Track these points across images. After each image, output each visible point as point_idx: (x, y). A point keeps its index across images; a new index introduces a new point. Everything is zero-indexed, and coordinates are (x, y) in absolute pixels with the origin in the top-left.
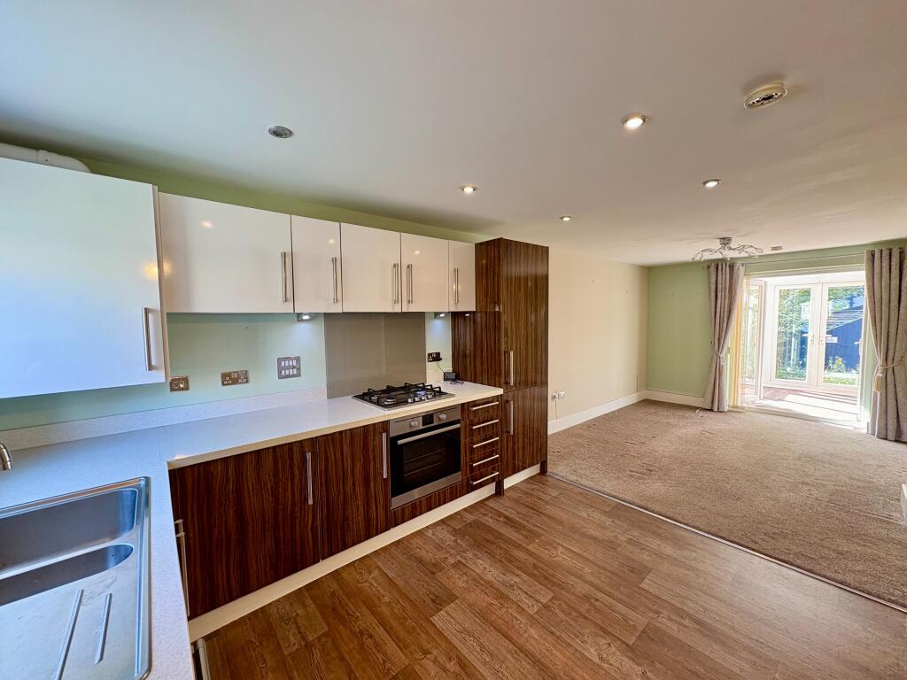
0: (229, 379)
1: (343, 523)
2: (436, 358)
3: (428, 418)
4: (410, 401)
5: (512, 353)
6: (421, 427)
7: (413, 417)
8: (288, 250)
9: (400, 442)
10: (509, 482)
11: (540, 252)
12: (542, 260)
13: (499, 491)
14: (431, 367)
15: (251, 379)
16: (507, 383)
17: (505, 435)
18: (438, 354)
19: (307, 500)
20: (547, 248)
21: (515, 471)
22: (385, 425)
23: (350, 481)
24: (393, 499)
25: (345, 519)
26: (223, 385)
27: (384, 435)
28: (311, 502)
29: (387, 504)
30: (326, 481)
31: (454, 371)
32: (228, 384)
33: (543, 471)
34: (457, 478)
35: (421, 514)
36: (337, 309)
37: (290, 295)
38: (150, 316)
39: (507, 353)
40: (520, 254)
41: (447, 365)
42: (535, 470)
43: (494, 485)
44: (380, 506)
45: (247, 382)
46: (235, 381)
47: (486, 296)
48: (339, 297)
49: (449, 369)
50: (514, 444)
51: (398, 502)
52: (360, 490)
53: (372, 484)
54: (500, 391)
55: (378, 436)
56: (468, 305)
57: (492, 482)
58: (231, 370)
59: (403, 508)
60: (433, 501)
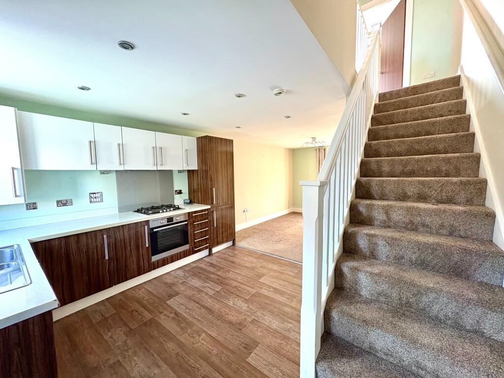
0: (61, 203)
1: (125, 268)
2: (180, 192)
3: (170, 219)
4: (161, 211)
5: (214, 189)
6: (166, 223)
7: (162, 219)
8: (92, 140)
9: (155, 230)
10: (215, 250)
11: (228, 142)
12: (230, 146)
13: (210, 254)
14: (177, 197)
15: (74, 203)
16: (212, 203)
17: (212, 227)
18: (181, 190)
19: (105, 257)
20: (232, 140)
21: (218, 244)
22: (147, 222)
23: (129, 248)
24: (152, 257)
25: (126, 266)
26: (58, 206)
27: (146, 227)
28: (107, 258)
29: (149, 259)
30: (115, 248)
31: (189, 199)
32: (60, 206)
33: (234, 244)
34: (186, 247)
35: (168, 264)
36: (121, 168)
37: (94, 160)
38: (15, 171)
39: (212, 189)
40: (218, 143)
41: (185, 196)
42: (230, 244)
43: (208, 250)
44: (145, 261)
45: (72, 205)
46: (65, 205)
47: (202, 163)
48: (122, 162)
49: (187, 197)
50: (217, 231)
51: (155, 258)
52: (134, 253)
53: (141, 250)
54: (209, 207)
55: (143, 228)
56: (194, 166)
57: (206, 249)
58: (61, 199)
59: (158, 261)
60: (174, 258)
